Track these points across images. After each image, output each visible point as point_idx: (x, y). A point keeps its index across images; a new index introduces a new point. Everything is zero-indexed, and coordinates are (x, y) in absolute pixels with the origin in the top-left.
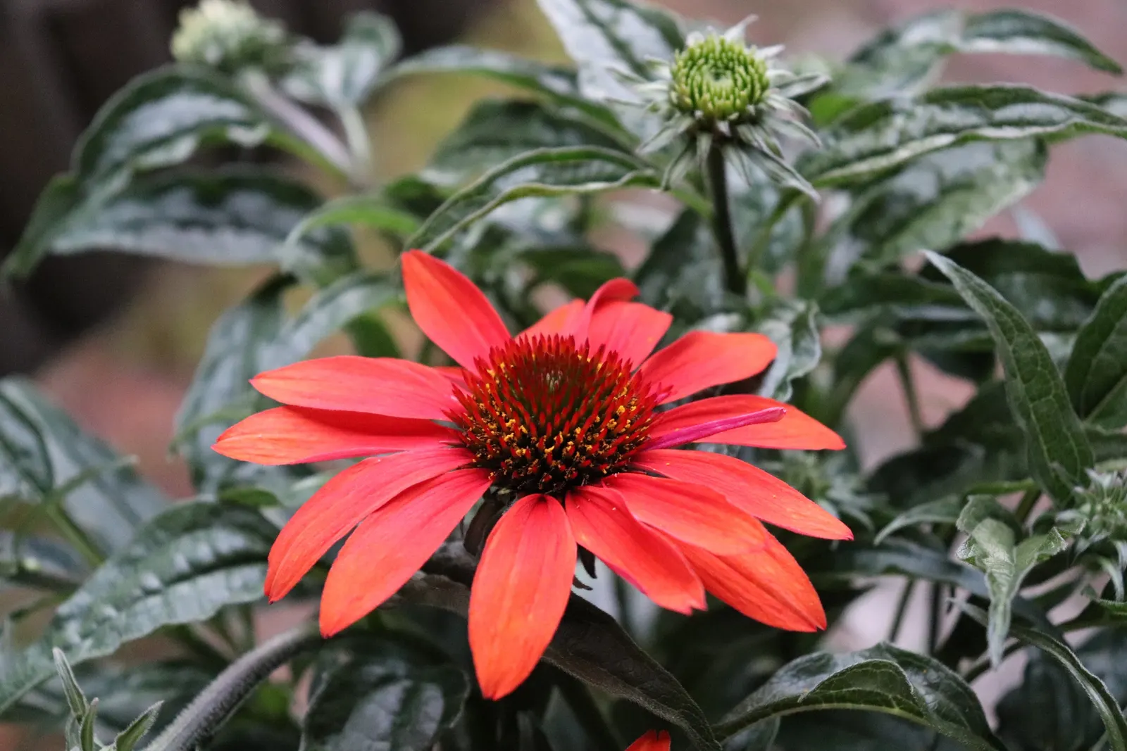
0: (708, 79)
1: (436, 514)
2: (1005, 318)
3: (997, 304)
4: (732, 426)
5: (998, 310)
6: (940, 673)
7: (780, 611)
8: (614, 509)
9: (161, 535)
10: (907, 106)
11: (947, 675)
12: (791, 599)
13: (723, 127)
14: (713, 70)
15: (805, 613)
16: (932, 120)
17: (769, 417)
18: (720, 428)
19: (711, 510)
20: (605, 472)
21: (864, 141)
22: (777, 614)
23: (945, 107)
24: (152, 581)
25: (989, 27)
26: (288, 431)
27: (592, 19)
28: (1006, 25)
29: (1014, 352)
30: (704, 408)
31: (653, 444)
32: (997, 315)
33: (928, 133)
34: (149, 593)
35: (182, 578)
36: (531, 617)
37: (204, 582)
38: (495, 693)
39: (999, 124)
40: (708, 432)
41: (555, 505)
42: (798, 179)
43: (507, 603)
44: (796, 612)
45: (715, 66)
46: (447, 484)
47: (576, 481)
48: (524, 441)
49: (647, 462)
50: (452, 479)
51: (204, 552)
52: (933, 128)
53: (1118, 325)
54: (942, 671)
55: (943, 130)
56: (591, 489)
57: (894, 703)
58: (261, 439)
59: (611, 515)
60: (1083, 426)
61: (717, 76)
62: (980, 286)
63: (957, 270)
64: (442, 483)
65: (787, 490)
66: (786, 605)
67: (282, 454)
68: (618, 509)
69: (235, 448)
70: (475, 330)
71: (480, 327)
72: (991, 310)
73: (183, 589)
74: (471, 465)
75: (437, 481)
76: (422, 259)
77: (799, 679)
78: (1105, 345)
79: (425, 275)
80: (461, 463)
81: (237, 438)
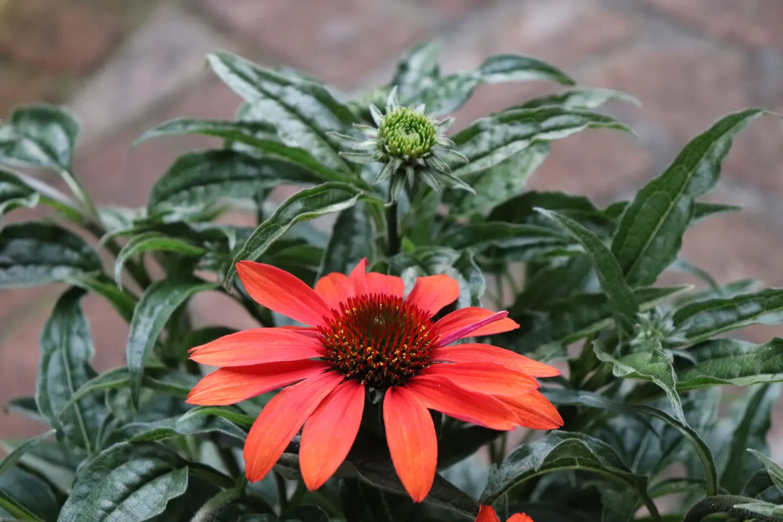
0: (404, 136)
1: (345, 410)
2: (588, 239)
3: (582, 232)
4: (479, 326)
5: (583, 235)
7: (540, 421)
8: (439, 385)
10: (489, 126)
12: (543, 413)
13: (421, 161)
14: (404, 129)
15: (553, 420)
16: (507, 133)
17: (499, 317)
18: (472, 329)
19: (495, 374)
20: (423, 366)
21: (467, 151)
22: (539, 423)
23: (512, 125)
24: (107, 503)
25: (497, 66)
26: (227, 383)
27: (268, 95)
28: (507, 64)
29: (595, 256)
30: (452, 318)
31: (438, 345)
34: (109, 511)
35: (125, 496)
36: (422, 454)
37: (143, 493)
38: (418, 499)
39: (547, 130)
40: (466, 333)
42: (461, 183)
43: (408, 449)
44: (548, 420)
45: (405, 126)
46: (339, 393)
49: (439, 356)
50: (340, 389)
52: (509, 138)
56: (419, 377)
58: (216, 391)
59: (438, 389)
60: (631, 290)
61: (407, 132)
62: (572, 223)
64: (337, 392)
65: (515, 355)
66: (543, 417)
67: (231, 397)
68: (442, 385)
69: (202, 400)
70: (299, 302)
71: (301, 298)
72: (579, 235)
73: (131, 501)
74: (346, 379)
75: (333, 393)
76: (249, 265)
78: (625, 242)
80: (340, 379)
81: (201, 393)
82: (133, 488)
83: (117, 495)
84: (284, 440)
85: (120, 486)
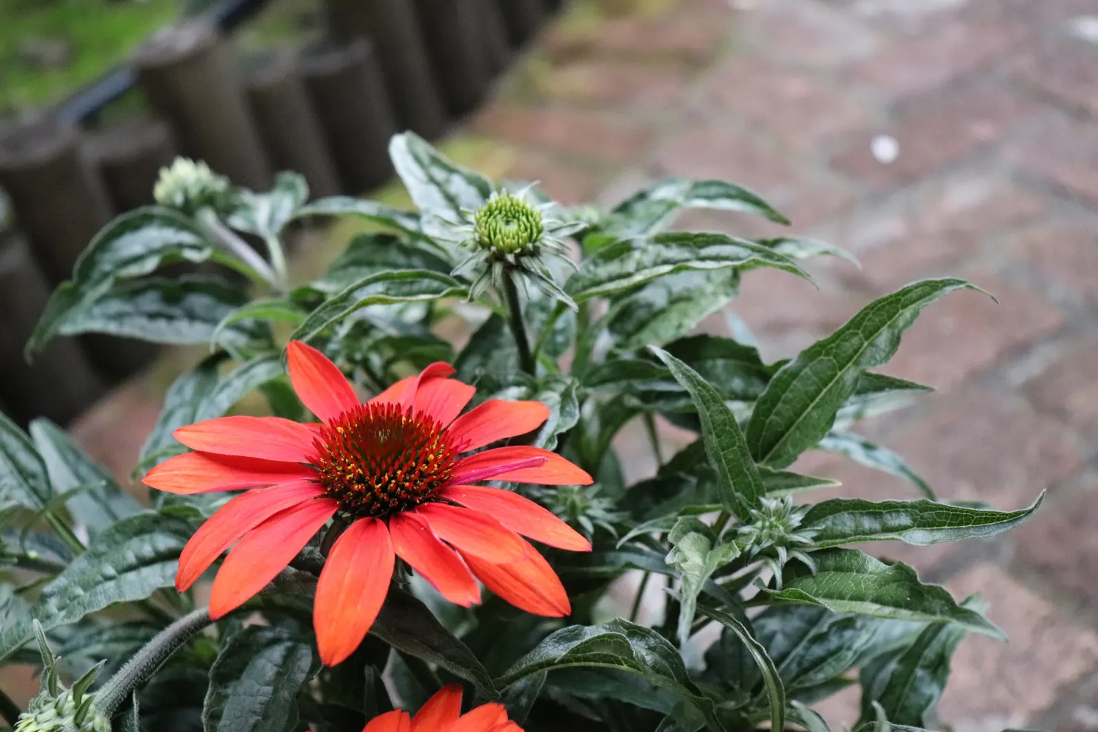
0: (501, 224)
1: (296, 531)
2: (705, 393)
3: (699, 383)
4: (510, 469)
5: (700, 388)
6: (657, 640)
7: (538, 602)
8: (422, 529)
9: (118, 537)
10: (643, 245)
11: (661, 640)
12: (546, 594)
13: (510, 258)
14: (505, 218)
15: (556, 604)
16: (658, 255)
17: (536, 463)
18: (501, 470)
19: (490, 530)
20: (418, 502)
21: (613, 268)
22: (535, 604)
23: (667, 246)
24: (110, 571)
26: (196, 469)
27: (432, 180)
29: (711, 416)
30: (494, 456)
31: (455, 481)
32: (699, 390)
33: (655, 264)
34: (108, 578)
35: (131, 568)
36: (359, 607)
37: (146, 571)
38: (331, 661)
39: (703, 259)
40: (491, 474)
41: (381, 524)
42: (563, 295)
43: (342, 597)
44: (549, 603)
45: (506, 215)
46: (303, 510)
47: (398, 508)
48: (360, 479)
49: (448, 494)
50: (309, 506)
51: (147, 551)
52: (659, 260)
53: (783, 397)
54: (658, 638)
55: (666, 262)
56: (408, 514)
57: (623, 662)
58: (176, 475)
59: (418, 531)
60: (756, 466)
61: (508, 223)
62: (687, 370)
63: (672, 359)
64: (301, 509)
65: (547, 515)
66: (543, 598)
67: (192, 486)
68: (425, 529)
69: (156, 482)
70: (335, 396)
71: (339, 395)
72: (695, 387)
73: (131, 576)
74: (323, 496)
75: (297, 508)
76: (300, 346)
77: (560, 644)
78: (774, 411)
79: (302, 358)
80: (317, 494)
81: (160, 474)
82: (144, 562)
83: (125, 564)
84: (217, 550)
85: (131, 558)
